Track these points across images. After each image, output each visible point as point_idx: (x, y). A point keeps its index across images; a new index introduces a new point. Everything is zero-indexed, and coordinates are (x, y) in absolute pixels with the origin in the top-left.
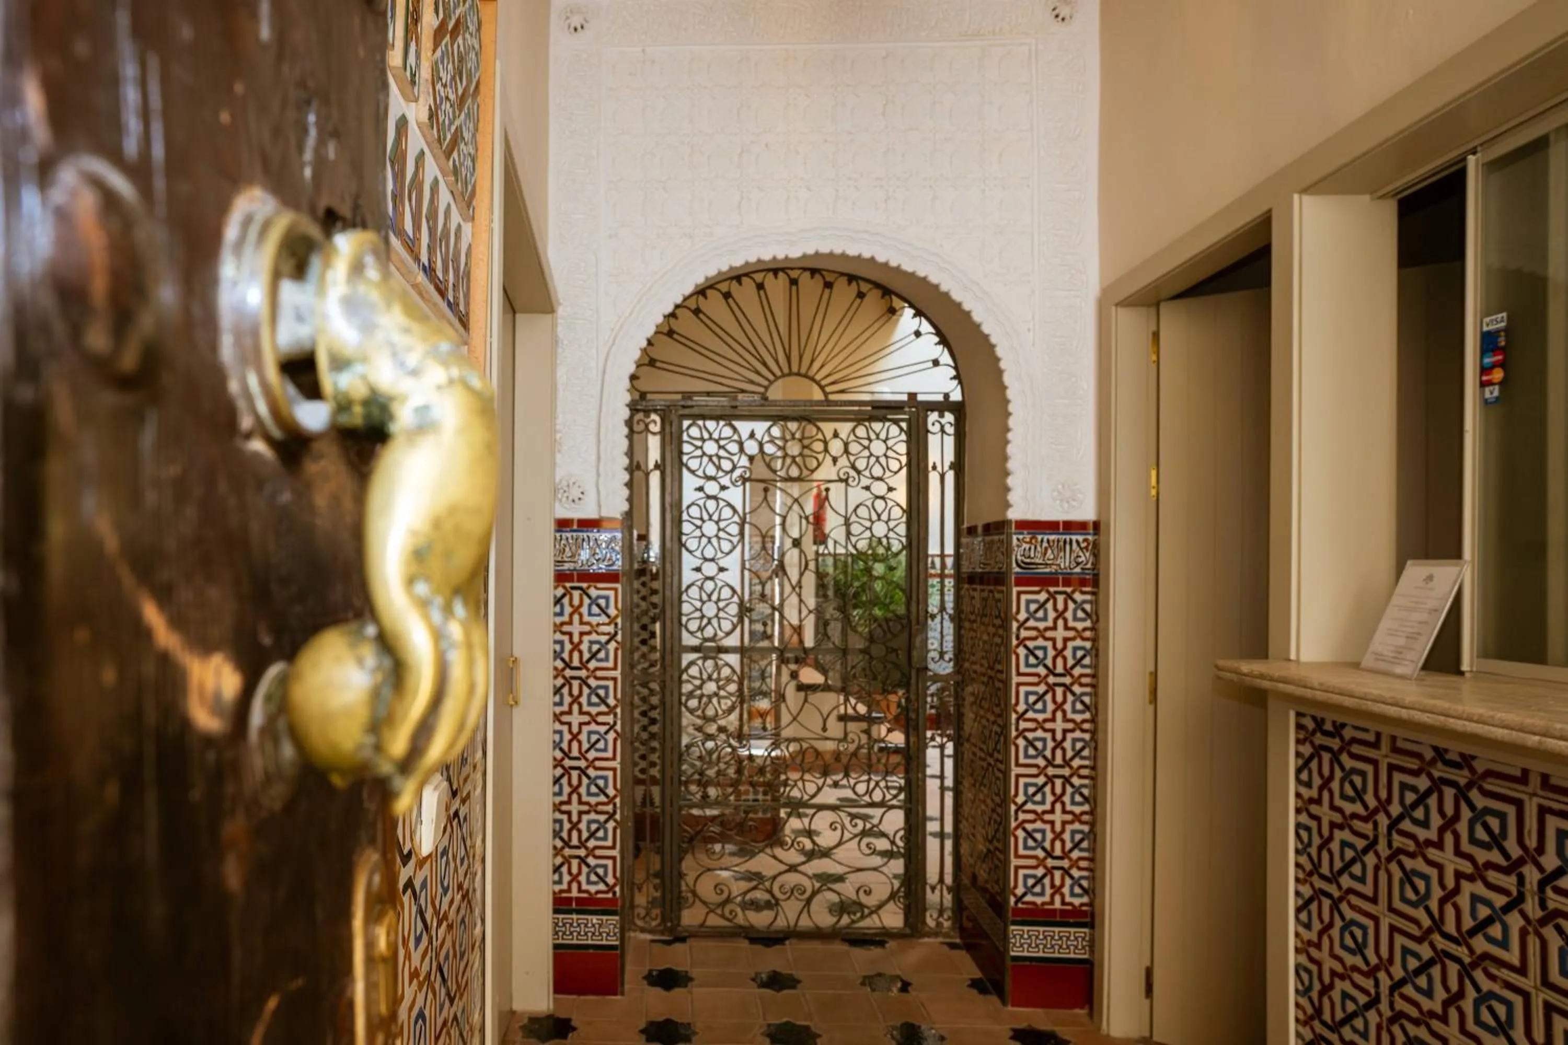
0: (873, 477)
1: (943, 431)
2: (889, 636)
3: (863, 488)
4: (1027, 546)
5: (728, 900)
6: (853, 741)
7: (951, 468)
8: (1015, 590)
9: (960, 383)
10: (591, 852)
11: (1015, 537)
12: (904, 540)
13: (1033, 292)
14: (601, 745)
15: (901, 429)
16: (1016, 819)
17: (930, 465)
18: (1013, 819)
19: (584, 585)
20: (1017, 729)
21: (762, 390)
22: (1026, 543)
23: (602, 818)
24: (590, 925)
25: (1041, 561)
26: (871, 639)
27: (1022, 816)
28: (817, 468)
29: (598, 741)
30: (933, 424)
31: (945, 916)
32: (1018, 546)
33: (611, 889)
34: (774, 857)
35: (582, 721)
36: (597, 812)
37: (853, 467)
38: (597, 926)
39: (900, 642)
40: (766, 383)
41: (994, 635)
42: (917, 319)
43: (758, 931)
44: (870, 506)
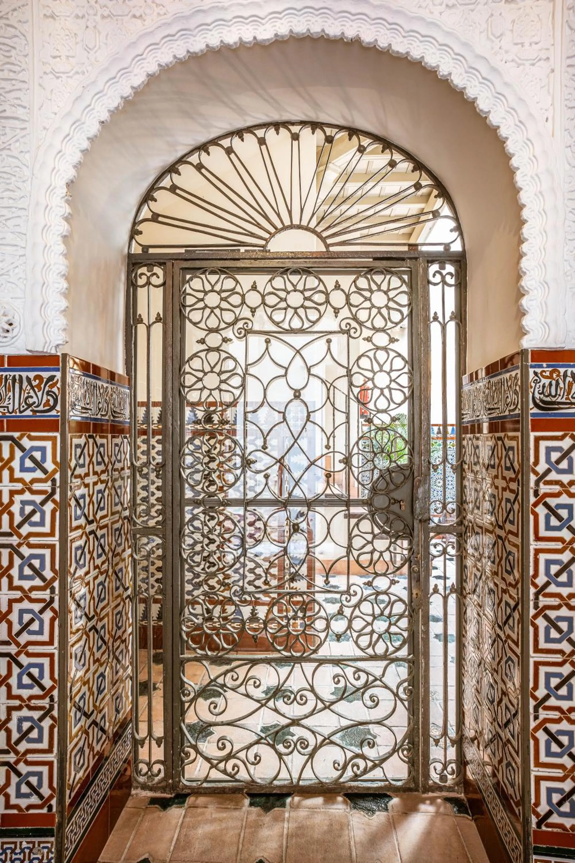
0: (374, 328)
1: (444, 282)
2: (392, 487)
3: (364, 339)
4: (547, 382)
5: (230, 756)
6: (356, 594)
7: (451, 319)
8: (532, 435)
9: (461, 234)
10: (22, 757)
11: (531, 371)
12: (406, 390)
13: (553, 71)
14: (35, 626)
15: (403, 281)
16: (536, 718)
17: (432, 315)
18: (532, 718)
19: (16, 435)
20: (536, 606)
21: (263, 242)
22: (546, 377)
23: (36, 715)
24: (18, 851)
25: (564, 400)
26: (374, 490)
27: (543, 714)
28: (318, 320)
29: (32, 621)
30: (434, 275)
31: (449, 769)
32: (536, 382)
33: (46, 802)
34: (276, 710)
35: (14, 597)
36: (31, 708)
37: (355, 318)
38: (27, 851)
39: (402, 494)
40: (267, 236)
41: (504, 489)
42: (417, 173)
43: (261, 787)
44: (372, 357)
